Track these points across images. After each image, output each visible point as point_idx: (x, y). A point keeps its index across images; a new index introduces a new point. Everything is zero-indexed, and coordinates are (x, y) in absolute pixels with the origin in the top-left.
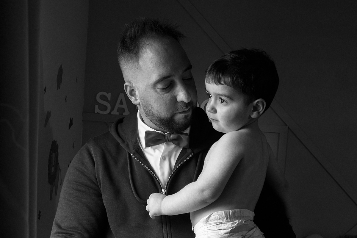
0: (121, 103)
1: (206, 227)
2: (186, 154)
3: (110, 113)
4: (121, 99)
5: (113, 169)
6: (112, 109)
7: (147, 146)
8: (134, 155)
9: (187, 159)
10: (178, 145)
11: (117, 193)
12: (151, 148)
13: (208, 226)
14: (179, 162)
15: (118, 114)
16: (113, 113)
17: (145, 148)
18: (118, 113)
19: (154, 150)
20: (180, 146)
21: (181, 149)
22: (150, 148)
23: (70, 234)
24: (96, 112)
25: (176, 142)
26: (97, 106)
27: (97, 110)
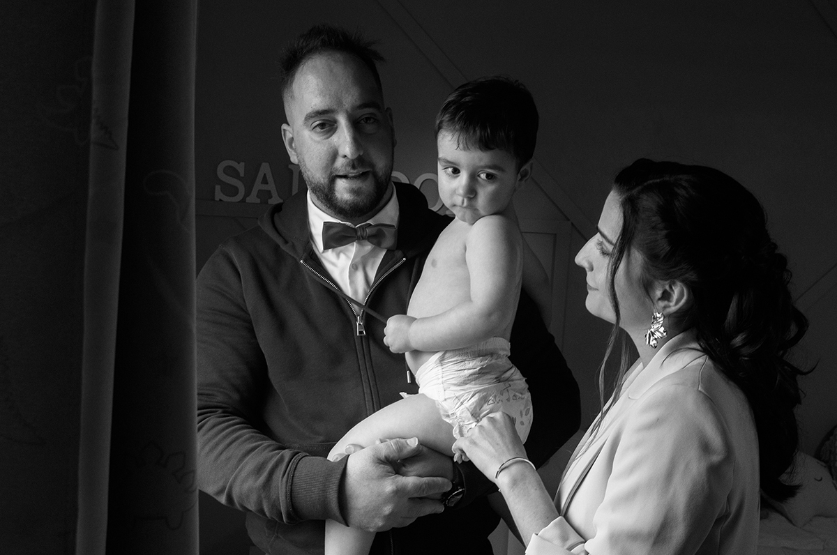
0: (265, 181)
1: (440, 368)
2: (394, 259)
3: (243, 200)
4: (265, 174)
5: (272, 287)
6: (248, 193)
7: (326, 247)
8: (305, 261)
9: (396, 267)
10: (378, 244)
11: (281, 326)
12: (333, 251)
13: (444, 366)
14: (382, 271)
15: (259, 202)
16: (248, 200)
17: (323, 252)
18: (259, 200)
19: (338, 255)
20: (382, 246)
21: (384, 253)
22: (330, 250)
23: (207, 395)
24: (217, 199)
25: (375, 241)
26: (218, 188)
27: (219, 195)
